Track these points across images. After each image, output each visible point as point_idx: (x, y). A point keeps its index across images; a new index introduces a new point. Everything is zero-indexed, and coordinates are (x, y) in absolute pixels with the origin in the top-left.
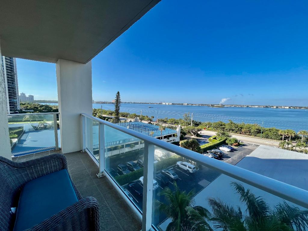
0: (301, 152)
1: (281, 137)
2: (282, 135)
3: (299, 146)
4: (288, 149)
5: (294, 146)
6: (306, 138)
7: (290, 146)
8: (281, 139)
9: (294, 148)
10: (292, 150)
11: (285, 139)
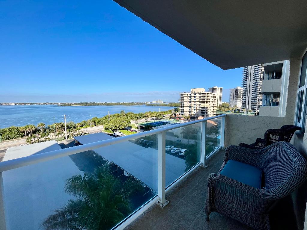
0: (46, 140)
1: (23, 133)
2: (24, 132)
3: (43, 136)
4: (35, 142)
5: (39, 138)
6: (44, 128)
7: (36, 139)
8: (24, 136)
9: (40, 139)
10: (39, 142)
11: (27, 135)
